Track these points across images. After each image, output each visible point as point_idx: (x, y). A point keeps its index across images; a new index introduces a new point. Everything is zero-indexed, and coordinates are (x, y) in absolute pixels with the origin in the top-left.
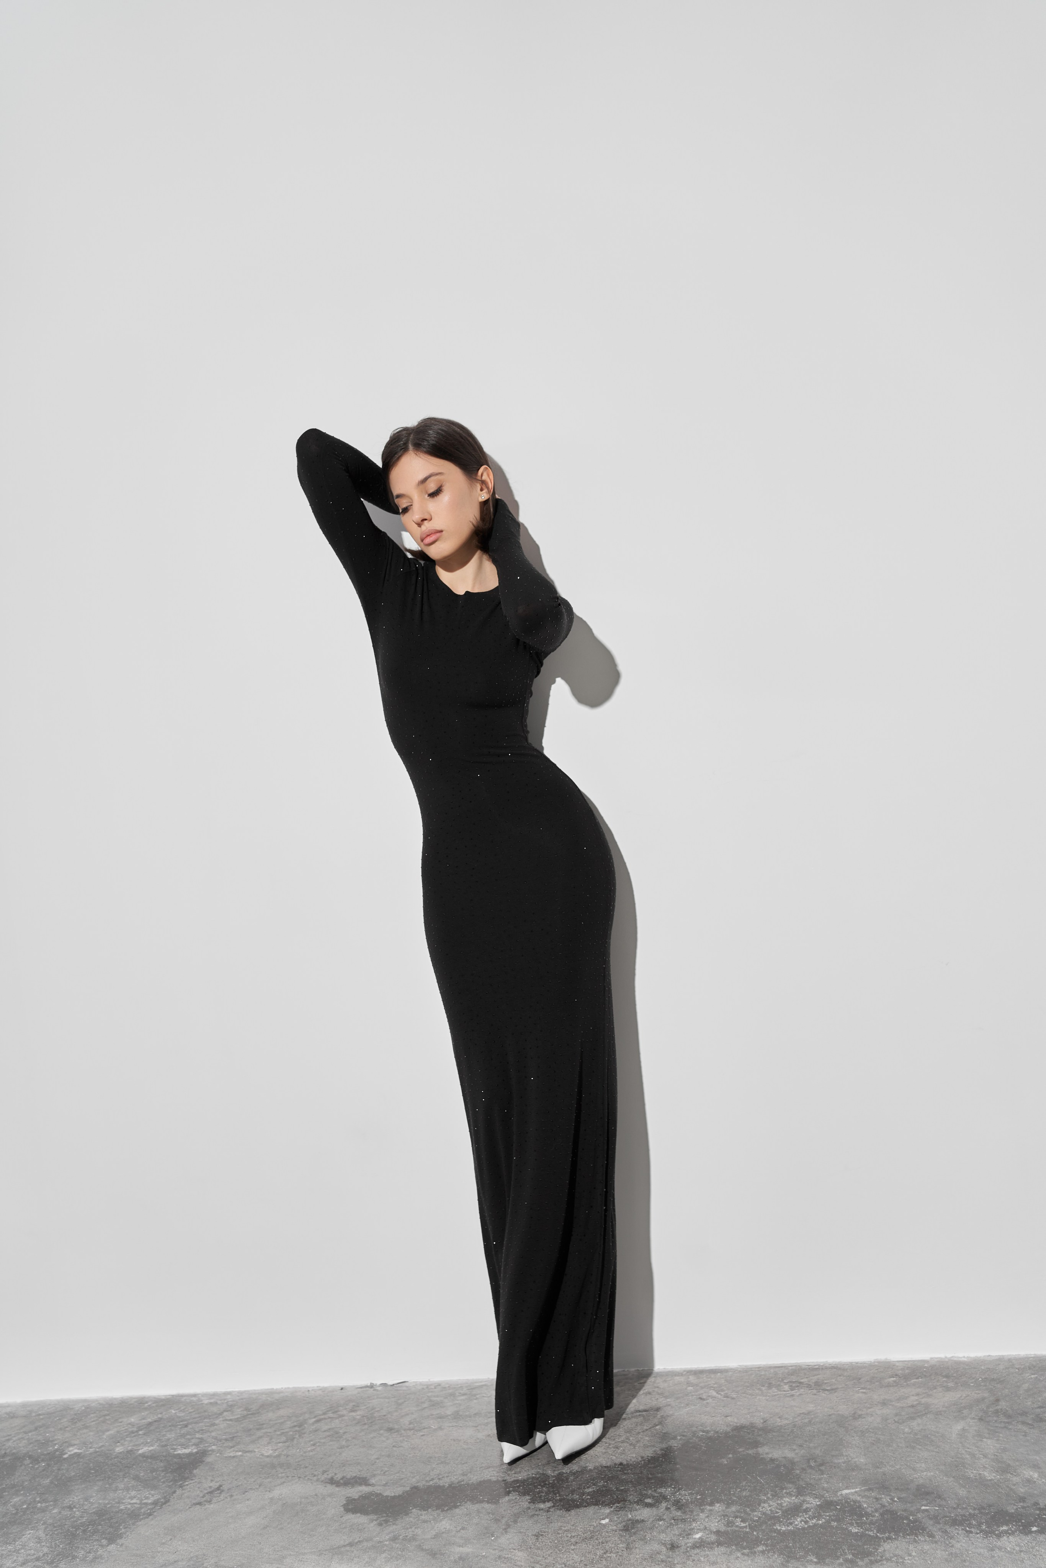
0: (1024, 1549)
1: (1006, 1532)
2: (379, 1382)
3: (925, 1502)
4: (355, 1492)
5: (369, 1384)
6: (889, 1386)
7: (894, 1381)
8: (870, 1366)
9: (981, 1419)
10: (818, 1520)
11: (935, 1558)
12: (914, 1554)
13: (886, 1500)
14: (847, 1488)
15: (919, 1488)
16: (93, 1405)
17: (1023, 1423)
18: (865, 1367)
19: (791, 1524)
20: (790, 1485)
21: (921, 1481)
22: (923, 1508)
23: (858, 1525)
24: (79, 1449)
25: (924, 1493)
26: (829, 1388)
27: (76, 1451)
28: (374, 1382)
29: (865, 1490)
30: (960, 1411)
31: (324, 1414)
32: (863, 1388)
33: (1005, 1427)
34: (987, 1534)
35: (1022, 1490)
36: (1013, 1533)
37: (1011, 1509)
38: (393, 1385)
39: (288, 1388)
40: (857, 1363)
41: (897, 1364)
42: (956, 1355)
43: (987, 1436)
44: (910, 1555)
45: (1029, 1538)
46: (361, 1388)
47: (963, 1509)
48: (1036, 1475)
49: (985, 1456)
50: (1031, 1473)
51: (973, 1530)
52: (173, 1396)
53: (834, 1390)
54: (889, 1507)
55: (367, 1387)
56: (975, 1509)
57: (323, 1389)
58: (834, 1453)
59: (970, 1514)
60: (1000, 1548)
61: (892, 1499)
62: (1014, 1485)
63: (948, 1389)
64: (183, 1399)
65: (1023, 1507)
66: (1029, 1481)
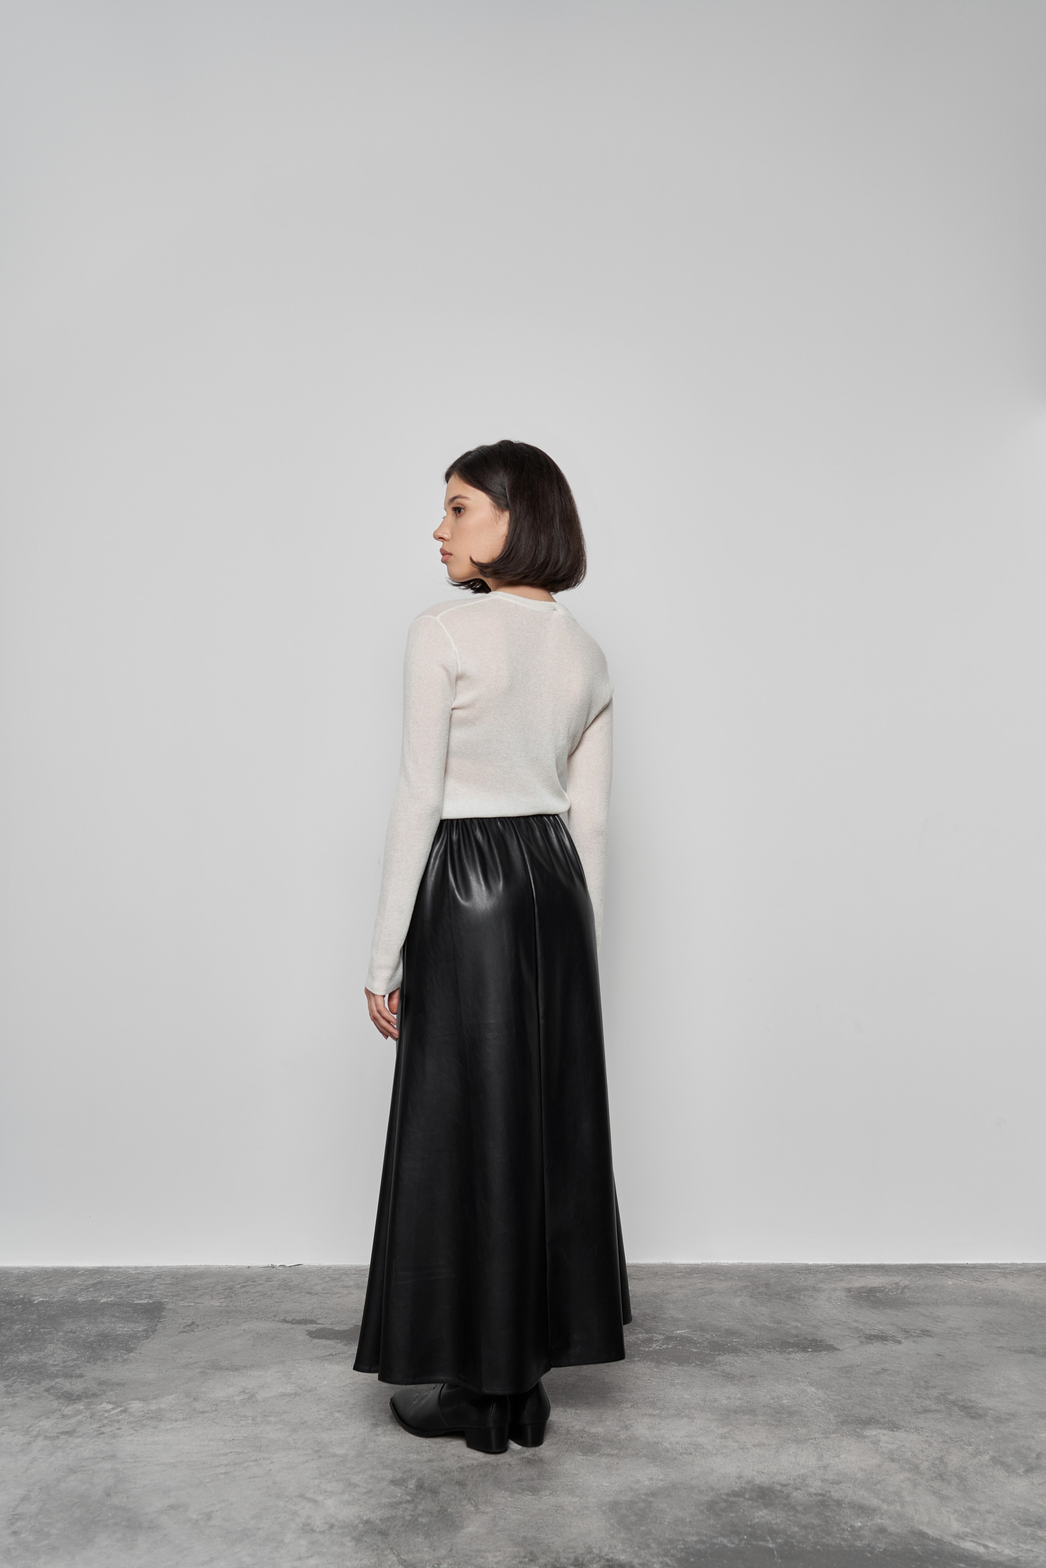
0: (807, 1359)
1: (793, 1351)
2: (278, 1265)
3: (734, 1337)
4: (312, 1327)
5: (270, 1265)
6: (679, 1277)
7: (682, 1275)
8: (661, 1266)
9: (751, 1297)
10: (667, 1345)
11: (754, 1363)
12: (739, 1361)
13: (708, 1336)
14: (678, 1330)
15: (726, 1330)
16: (29, 1271)
17: (780, 1299)
18: (657, 1267)
19: (651, 1347)
20: (639, 1328)
21: (727, 1327)
22: (734, 1340)
23: (696, 1348)
24: (43, 1298)
25: (730, 1332)
26: (637, 1278)
27: (41, 1299)
28: (274, 1264)
29: (692, 1331)
30: (735, 1292)
31: (245, 1282)
32: (661, 1278)
33: (769, 1301)
34: (781, 1352)
35: (794, 1332)
36: (797, 1352)
37: (792, 1341)
38: (291, 1266)
39: (201, 1265)
40: (650, 1264)
41: (679, 1266)
42: (719, 1262)
43: (759, 1305)
44: (737, 1362)
45: (808, 1354)
46: (264, 1267)
47: (760, 1340)
48: (800, 1325)
49: (763, 1315)
50: (796, 1324)
51: (771, 1350)
52: (99, 1267)
53: (642, 1279)
54: (712, 1340)
55: (268, 1267)
56: (768, 1341)
57: (233, 1267)
58: (659, 1312)
59: (766, 1343)
60: (793, 1359)
61: (712, 1336)
62: (788, 1329)
63: (721, 1281)
64: (111, 1270)
65: (798, 1340)
66: (796, 1327)
